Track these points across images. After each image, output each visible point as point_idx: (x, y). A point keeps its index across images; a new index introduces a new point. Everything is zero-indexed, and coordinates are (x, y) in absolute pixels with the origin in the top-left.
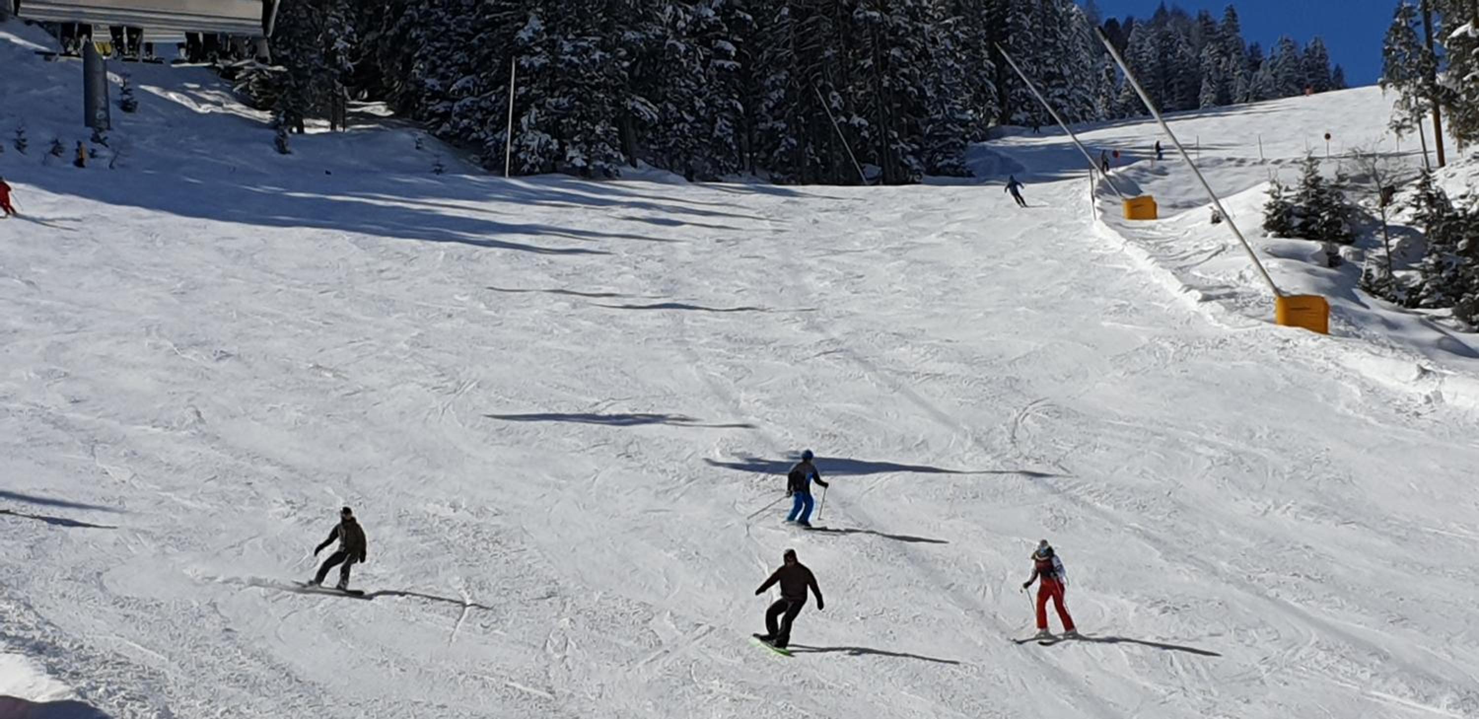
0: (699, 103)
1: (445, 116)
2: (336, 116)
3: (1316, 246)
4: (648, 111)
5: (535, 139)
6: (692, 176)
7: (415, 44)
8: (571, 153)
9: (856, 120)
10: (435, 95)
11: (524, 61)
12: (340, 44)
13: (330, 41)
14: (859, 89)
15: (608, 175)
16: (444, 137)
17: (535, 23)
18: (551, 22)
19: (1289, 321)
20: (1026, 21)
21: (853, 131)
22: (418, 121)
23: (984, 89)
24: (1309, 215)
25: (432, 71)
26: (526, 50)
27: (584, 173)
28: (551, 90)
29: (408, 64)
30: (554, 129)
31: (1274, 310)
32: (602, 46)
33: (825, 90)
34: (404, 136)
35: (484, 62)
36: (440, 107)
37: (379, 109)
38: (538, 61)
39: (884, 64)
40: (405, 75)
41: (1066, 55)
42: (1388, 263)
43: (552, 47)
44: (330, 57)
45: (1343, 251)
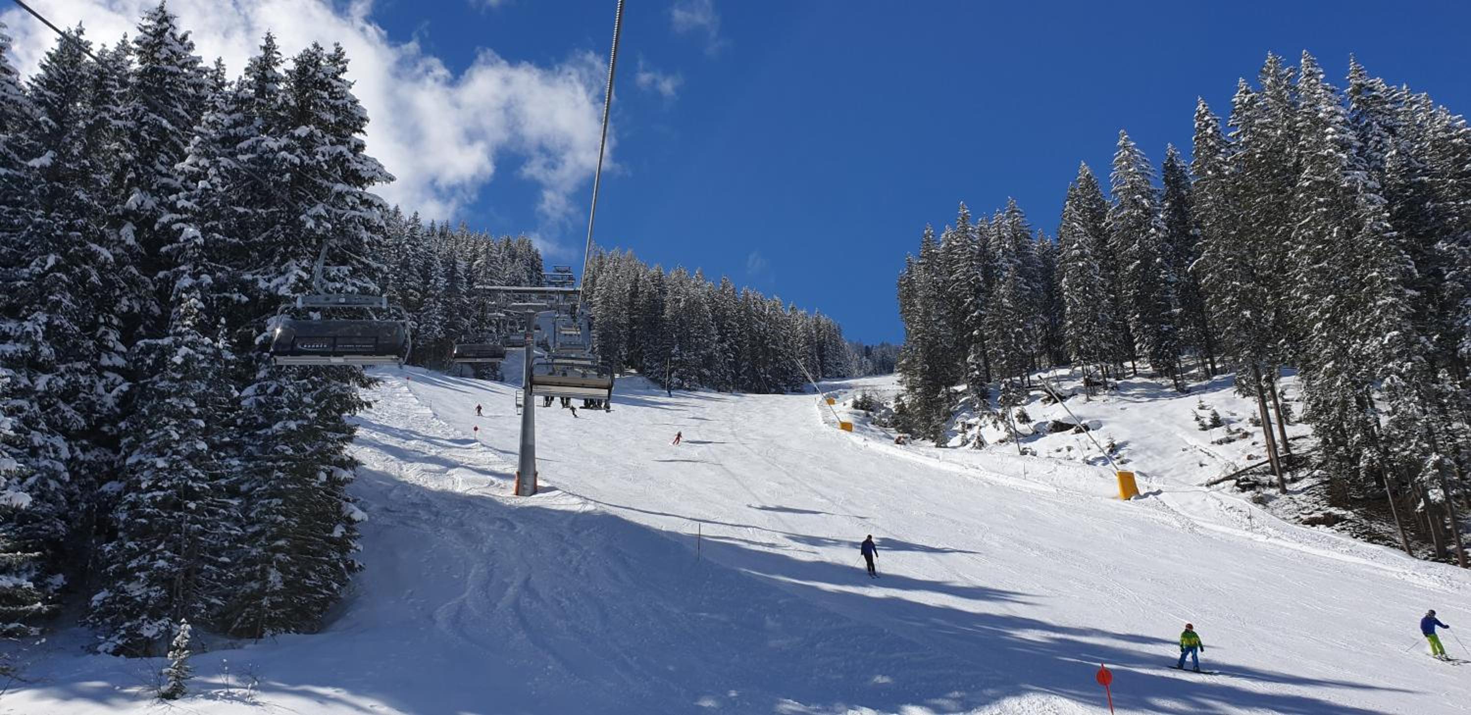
0: (722, 371)
1: (651, 373)
2: (621, 372)
3: (863, 412)
4: (707, 373)
5: (676, 380)
6: (719, 391)
7: (644, 353)
8: (685, 384)
9: (768, 376)
10: (649, 368)
11: (673, 358)
12: (623, 353)
13: (620, 353)
14: (769, 367)
15: (695, 390)
16: (651, 379)
17: (676, 348)
18: (680, 348)
19: (843, 428)
20: (830, 347)
21: (766, 379)
22: (644, 375)
23: (816, 367)
24: (862, 404)
25: (648, 361)
26: (674, 356)
27: (689, 390)
28: (680, 366)
29: (642, 358)
30: (680, 377)
31: (839, 427)
32: (695, 355)
33: (759, 368)
34: (640, 379)
35: (662, 359)
36: (650, 371)
37: (634, 371)
38: (677, 359)
39: (776, 361)
40: (641, 362)
41: (843, 357)
42: (880, 417)
43: (681, 355)
44: (620, 357)
45: (871, 413)
